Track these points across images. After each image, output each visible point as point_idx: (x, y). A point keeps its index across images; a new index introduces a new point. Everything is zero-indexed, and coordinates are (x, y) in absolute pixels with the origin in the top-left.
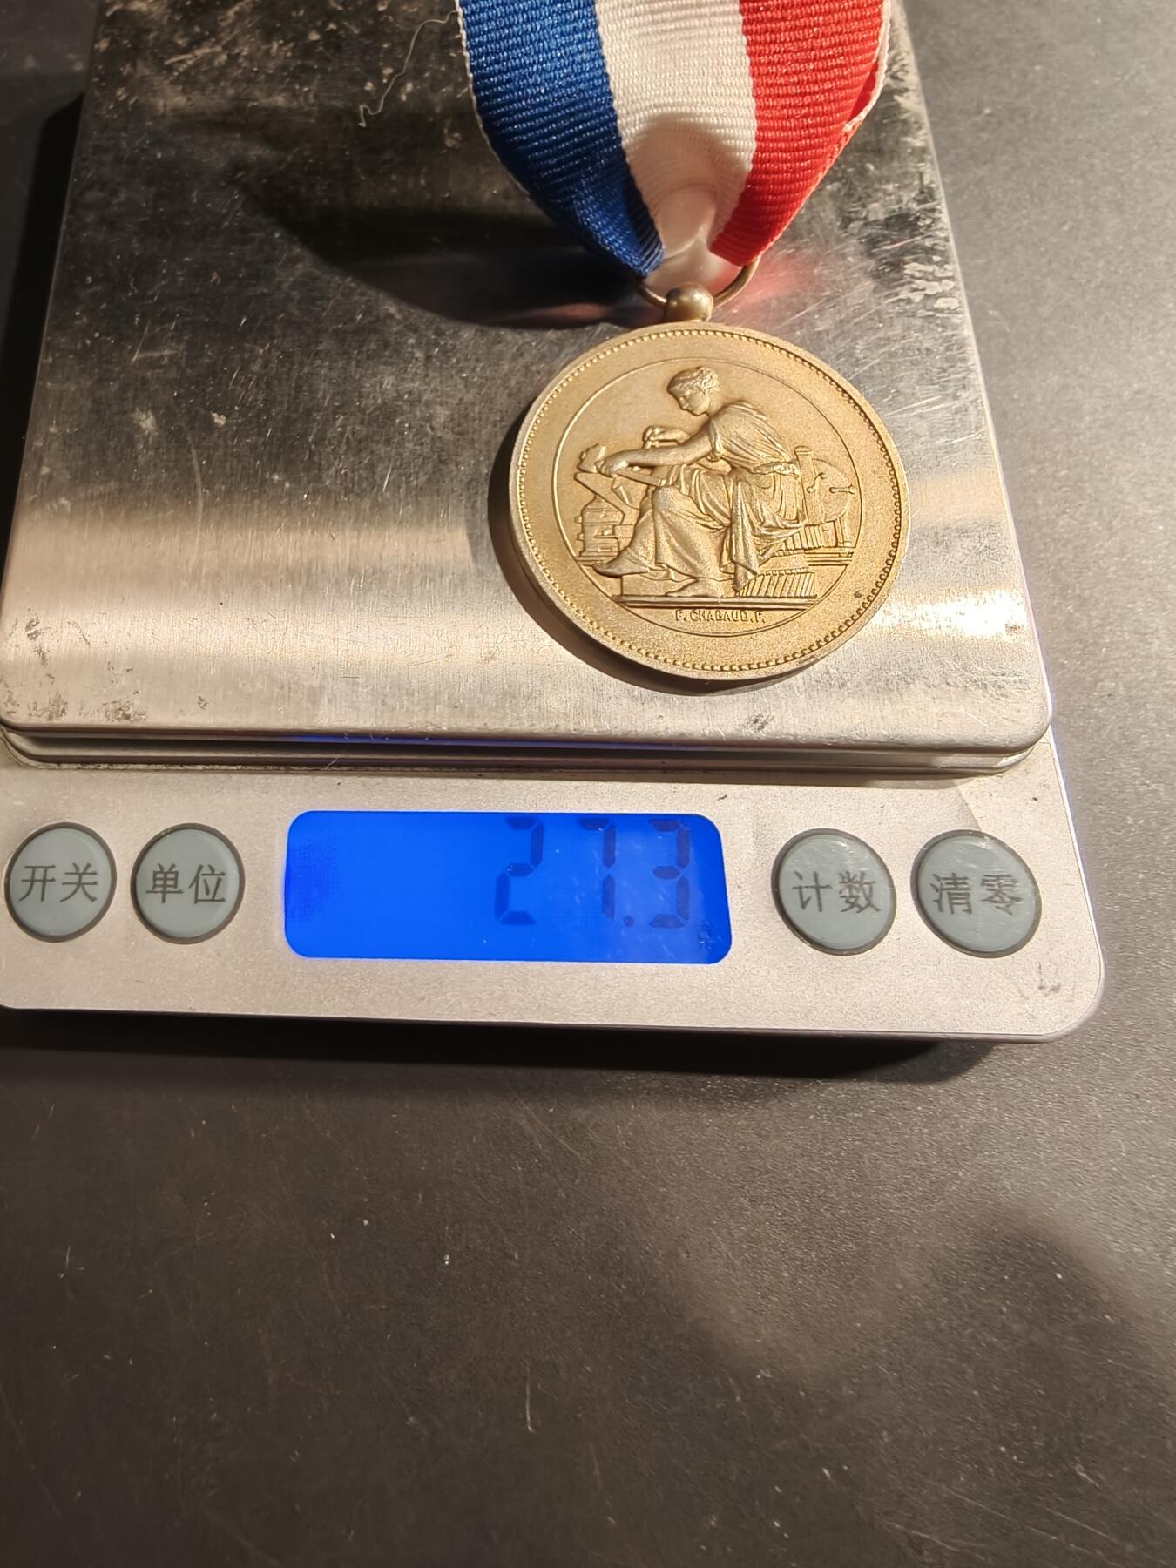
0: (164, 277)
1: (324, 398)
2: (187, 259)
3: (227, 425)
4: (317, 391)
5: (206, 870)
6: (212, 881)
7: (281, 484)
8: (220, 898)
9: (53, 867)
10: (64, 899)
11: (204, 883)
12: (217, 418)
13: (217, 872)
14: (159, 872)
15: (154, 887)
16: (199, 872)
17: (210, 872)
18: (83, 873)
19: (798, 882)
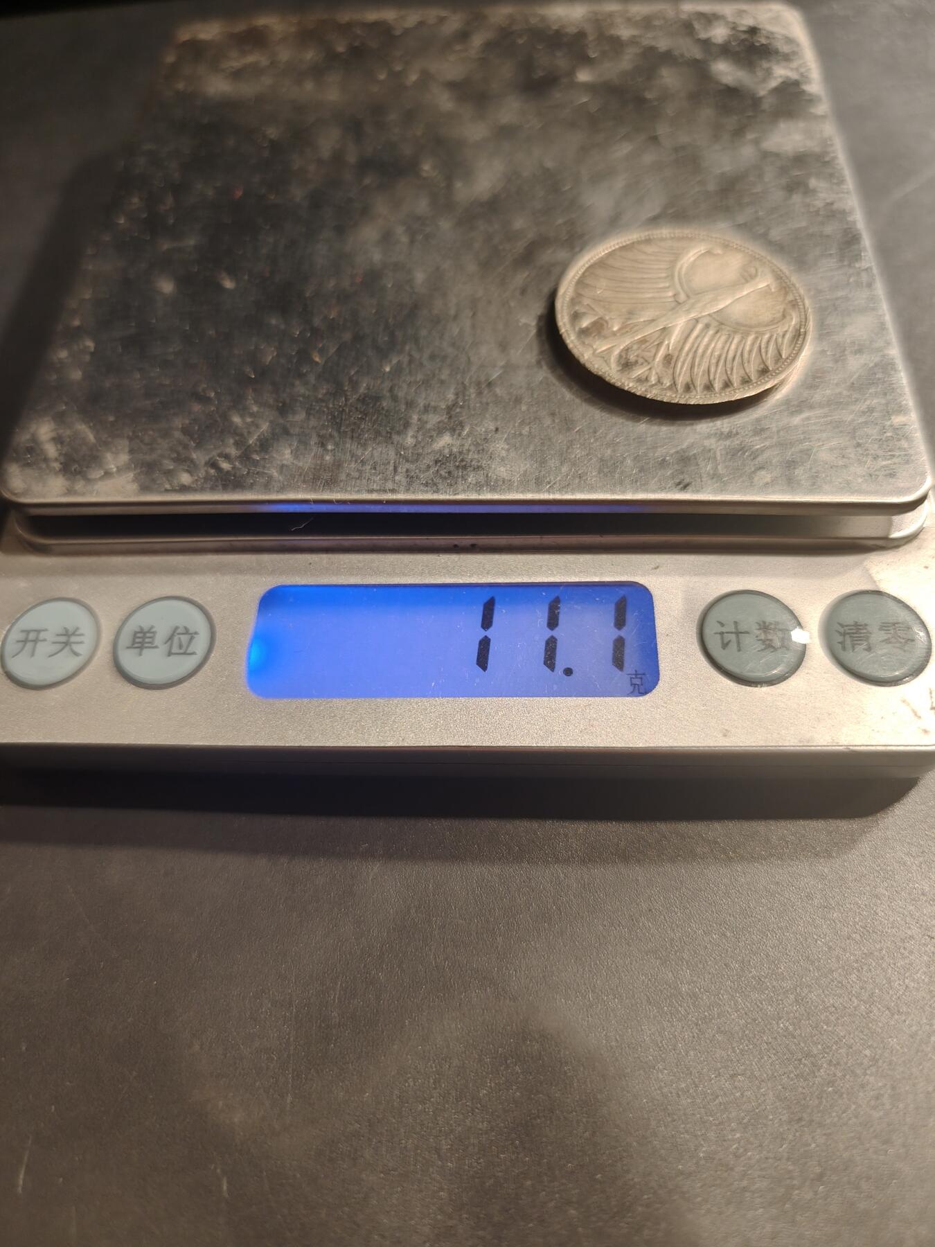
3: (236, 288)
4: (315, 265)
5: (181, 630)
6: (185, 639)
7: (277, 325)
8: (191, 652)
9: (46, 630)
10: (52, 655)
11: (179, 640)
12: (229, 284)
13: (191, 632)
14: (139, 632)
15: (133, 645)
16: (174, 632)
17: (184, 631)
18: (71, 635)
19: (720, 629)
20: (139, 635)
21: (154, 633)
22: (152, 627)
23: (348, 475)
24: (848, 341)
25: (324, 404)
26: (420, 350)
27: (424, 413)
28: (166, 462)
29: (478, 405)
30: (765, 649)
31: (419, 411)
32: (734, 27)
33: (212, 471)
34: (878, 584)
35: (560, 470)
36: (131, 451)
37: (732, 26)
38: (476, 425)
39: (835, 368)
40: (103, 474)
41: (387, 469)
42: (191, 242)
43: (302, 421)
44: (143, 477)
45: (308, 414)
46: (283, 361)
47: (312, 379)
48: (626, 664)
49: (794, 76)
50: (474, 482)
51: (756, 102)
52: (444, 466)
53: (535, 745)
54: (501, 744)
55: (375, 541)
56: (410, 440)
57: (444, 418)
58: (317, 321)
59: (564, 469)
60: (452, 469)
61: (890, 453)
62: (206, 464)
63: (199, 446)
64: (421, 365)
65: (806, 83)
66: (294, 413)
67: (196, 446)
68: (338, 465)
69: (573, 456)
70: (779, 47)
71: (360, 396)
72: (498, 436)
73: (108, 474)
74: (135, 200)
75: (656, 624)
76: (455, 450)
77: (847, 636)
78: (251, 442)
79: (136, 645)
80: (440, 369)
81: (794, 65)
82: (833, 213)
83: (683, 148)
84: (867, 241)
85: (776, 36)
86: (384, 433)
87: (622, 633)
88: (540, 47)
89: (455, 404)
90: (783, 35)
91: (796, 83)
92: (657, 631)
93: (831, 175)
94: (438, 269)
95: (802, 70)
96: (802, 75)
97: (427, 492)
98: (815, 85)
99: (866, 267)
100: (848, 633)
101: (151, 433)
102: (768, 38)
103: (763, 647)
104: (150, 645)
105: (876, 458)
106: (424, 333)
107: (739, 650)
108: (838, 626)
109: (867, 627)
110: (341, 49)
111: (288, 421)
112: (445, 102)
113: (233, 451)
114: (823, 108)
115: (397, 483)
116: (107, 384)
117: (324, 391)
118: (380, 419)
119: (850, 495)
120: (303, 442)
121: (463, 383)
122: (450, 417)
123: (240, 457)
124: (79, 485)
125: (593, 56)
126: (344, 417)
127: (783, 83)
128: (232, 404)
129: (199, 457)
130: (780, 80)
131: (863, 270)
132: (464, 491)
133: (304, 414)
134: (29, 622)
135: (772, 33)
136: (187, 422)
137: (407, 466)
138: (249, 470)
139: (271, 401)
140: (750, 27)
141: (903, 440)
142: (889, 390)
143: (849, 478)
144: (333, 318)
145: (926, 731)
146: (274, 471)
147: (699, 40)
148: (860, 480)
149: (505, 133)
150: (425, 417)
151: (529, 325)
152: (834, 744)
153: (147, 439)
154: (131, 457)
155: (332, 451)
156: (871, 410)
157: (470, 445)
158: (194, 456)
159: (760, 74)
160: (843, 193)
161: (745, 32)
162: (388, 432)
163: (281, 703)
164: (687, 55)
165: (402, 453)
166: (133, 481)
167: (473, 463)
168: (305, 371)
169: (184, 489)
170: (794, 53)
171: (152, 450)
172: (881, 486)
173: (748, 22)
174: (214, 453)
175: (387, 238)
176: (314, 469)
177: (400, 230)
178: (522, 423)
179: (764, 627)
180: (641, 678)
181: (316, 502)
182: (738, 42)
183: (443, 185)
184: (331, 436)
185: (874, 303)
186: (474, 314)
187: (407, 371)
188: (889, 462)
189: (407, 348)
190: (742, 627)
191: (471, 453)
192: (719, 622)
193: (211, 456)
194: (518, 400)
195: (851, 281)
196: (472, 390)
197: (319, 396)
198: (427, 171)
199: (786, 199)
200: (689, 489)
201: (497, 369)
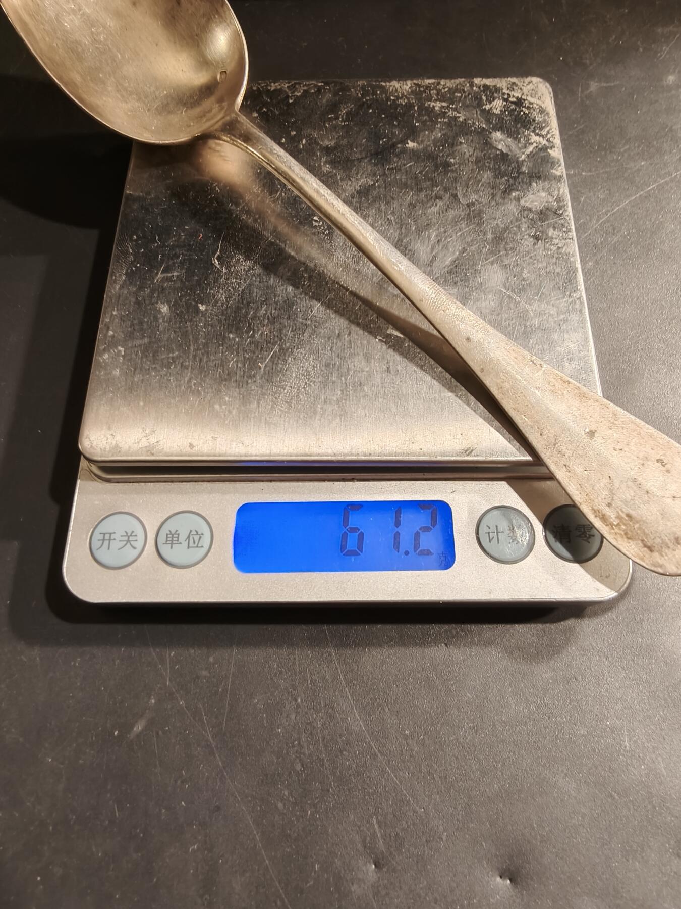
0: (174, 236)
1: (256, 296)
2: (186, 227)
3: (206, 310)
4: (253, 292)
5: (193, 532)
6: (197, 538)
7: (234, 339)
8: (202, 546)
9: (114, 533)
10: (121, 548)
11: (193, 539)
12: (201, 307)
13: (199, 533)
14: (170, 534)
16: (190, 533)
17: (196, 533)
18: (131, 535)
19: (488, 530)
20: (169, 536)
21: (178, 534)
22: (177, 531)
24: (566, 351)
27: (324, 404)
30: (513, 542)
32: (507, 99)
42: (175, 274)
46: (239, 365)
47: (258, 380)
49: (544, 142)
51: (519, 164)
54: (373, 599)
65: (551, 148)
66: (250, 403)
70: (536, 116)
77: (558, 534)
79: (168, 542)
80: (332, 373)
81: (544, 133)
82: (562, 257)
83: (473, 204)
84: (580, 277)
85: (535, 105)
90: (537, 105)
91: (545, 149)
93: (563, 225)
95: (549, 137)
96: (549, 141)
98: (557, 153)
100: (559, 532)
102: (528, 108)
104: (176, 542)
107: (498, 542)
108: (553, 526)
109: (568, 527)
111: (247, 408)
114: (560, 170)
117: (266, 387)
120: (256, 422)
121: (345, 383)
122: (339, 407)
127: (536, 148)
128: (213, 396)
130: (535, 145)
131: (578, 299)
133: (256, 404)
134: (105, 527)
135: (531, 104)
136: (186, 407)
139: (236, 394)
140: (517, 98)
147: (485, 111)
150: (325, 407)
159: (523, 141)
160: (570, 239)
161: (514, 103)
163: (254, 576)
170: (545, 121)
173: (517, 94)
179: (512, 528)
182: (509, 112)
185: (583, 323)
190: (500, 530)
192: (487, 526)
195: (570, 307)
196: (350, 388)
197: (264, 391)
198: (316, 221)
199: (534, 244)
200: (473, 454)
201: (365, 373)
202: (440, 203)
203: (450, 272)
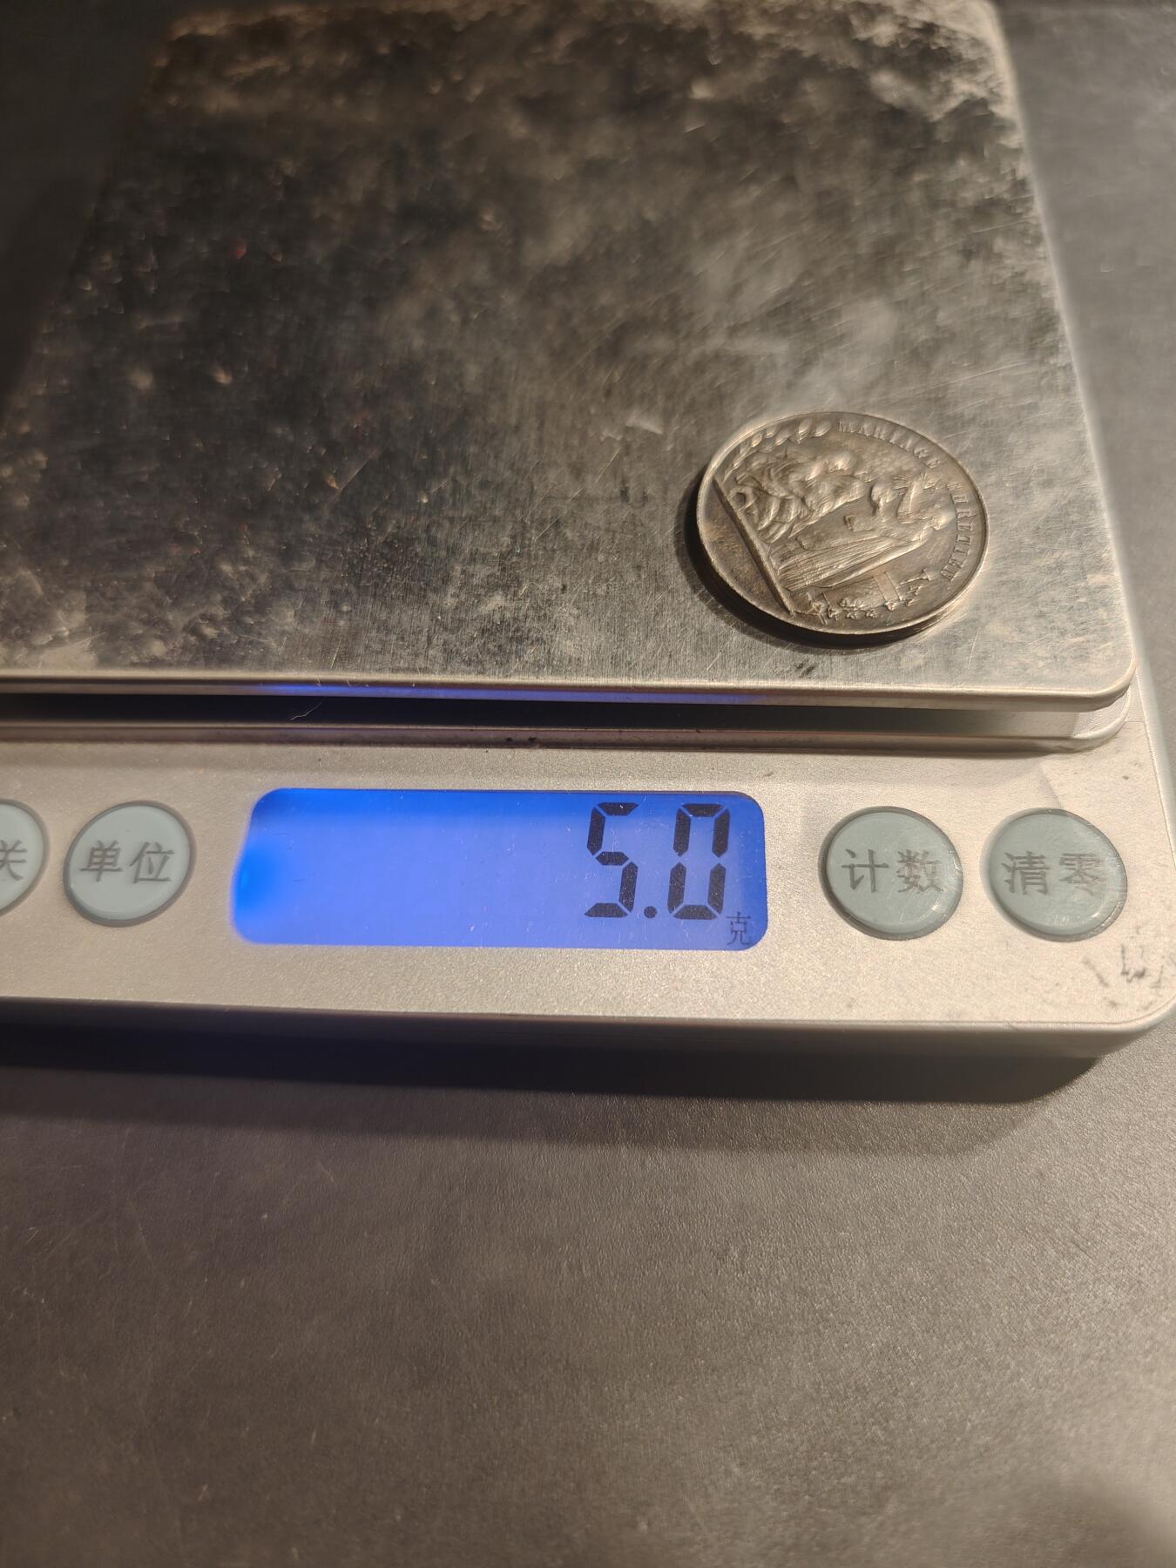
1: (344, 357)
3: (232, 383)
4: (337, 352)
5: (151, 848)
6: (157, 860)
7: (284, 437)
8: (165, 877)
11: (148, 861)
12: (223, 378)
13: (164, 850)
14: (98, 850)
15: (89, 866)
16: (142, 851)
17: (156, 850)
18: (13, 850)
19: (849, 860)
20: (96, 853)
21: (117, 851)
22: (115, 843)
23: (367, 647)
24: (1035, 468)
25: (340, 548)
26: (468, 473)
27: (469, 564)
28: (133, 624)
29: (541, 553)
30: (909, 888)
31: (464, 560)
32: (904, 24)
33: (193, 639)
34: (1060, 800)
35: (644, 645)
36: (89, 609)
37: (901, 21)
38: (537, 580)
39: (1015, 507)
40: (51, 639)
41: (418, 639)
42: (176, 319)
43: (310, 571)
44: (103, 644)
45: (320, 561)
46: (289, 486)
47: (326, 515)
48: (725, 906)
49: (980, 93)
50: (532, 660)
51: (929, 128)
52: (492, 638)
53: (600, 1014)
54: (557, 1012)
55: (405, 732)
56: (450, 602)
57: (496, 570)
58: (336, 432)
59: (650, 644)
60: (503, 641)
61: (1082, 626)
62: (185, 629)
63: (176, 604)
64: (469, 493)
65: (996, 102)
66: (301, 559)
67: (172, 603)
68: (354, 634)
69: (663, 626)
70: (963, 52)
71: (387, 538)
72: (566, 596)
73: (58, 641)
74: (107, 258)
75: (766, 852)
76: (508, 615)
77: (1018, 872)
78: (243, 599)
79: (93, 867)
80: (493, 502)
81: (982, 77)
82: (1025, 288)
83: (828, 193)
84: (1067, 328)
85: (960, 36)
86: (416, 591)
87: (723, 860)
88: (646, 50)
89: (511, 552)
90: (969, 36)
91: (983, 103)
92: (767, 862)
93: (1024, 233)
94: (497, 360)
95: (992, 85)
96: (991, 91)
97: (470, 673)
98: (1008, 108)
99: (1064, 365)
100: (1020, 868)
101: (116, 583)
102: (948, 39)
103: (906, 886)
104: (110, 867)
105: (1063, 633)
106: (473, 449)
107: (874, 890)
108: (1006, 856)
109: (1044, 860)
110: (384, 50)
111: (293, 571)
112: (517, 127)
113: (220, 612)
114: (1017, 139)
115: (431, 660)
116: (61, 515)
117: (342, 530)
118: (413, 569)
119: (1027, 685)
120: (311, 601)
121: (522, 521)
122: (504, 570)
123: (228, 619)
124: (21, 654)
125: (715, 63)
126: (365, 567)
127: (965, 102)
128: (221, 546)
129: (176, 618)
130: (962, 98)
131: (1059, 368)
132: (517, 671)
133: (314, 562)
135: (954, 32)
136: (163, 569)
137: (445, 636)
138: (240, 637)
139: (272, 543)
140: (925, 23)
141: (1100, 609)
142: (1085, 536)
143: (1027, 661)
144: (357, 427)
145: (1114, 1004)
146: (272, 640)
147: (857, 40)
148: (1041, 664)
149: (593, 170)
150: (471, 569)
151: (614, 440)
152: (994, 1020)
153: (110, 594)
154: (88, 616)
155: (347, 613)
156: (1060, 566)
157: (528, 609)
158: (170, 617)
159: (936, 90)
160: (1039, 259)
161: (918, 30)
162: (421, 589)
163: (277, 950)
164: (840, 62)
165: (439, 618)
166: (91, 649)
167: (532, 633)
168: (317, 501)
169: (155, 663)
170: (983, 61)
171: (116, 607)
172: (1069, 672)
173: (922, 16)
174: (196, 614)
175: (432, 315)
176: (324, 638)
177: (449, 305)
178: (598, 579)
179: (909, 859)
180: (745, 923)
181: (325, 683)
182: (908, 44)
183: (510, 242)
184: (347, 592)
185: (1072, 415)
186: (542, 424)
187: (451, 501)
188: (1081, 639)
189: (452, 470)
190: (879, 861)
191: (529, 620)
192: (849, 851)
193: (193, 616)
194: (593, 548)
195: (1043, 383)
196: (533, 531)
197: (335, 536)
198: (489, 223)
199: (962, 267)
200: (815, 673)
201: (569, 501)
202: (755, 192)
203: (773, 314)
